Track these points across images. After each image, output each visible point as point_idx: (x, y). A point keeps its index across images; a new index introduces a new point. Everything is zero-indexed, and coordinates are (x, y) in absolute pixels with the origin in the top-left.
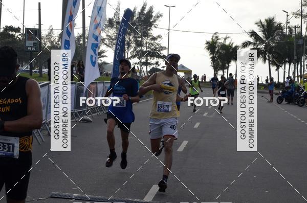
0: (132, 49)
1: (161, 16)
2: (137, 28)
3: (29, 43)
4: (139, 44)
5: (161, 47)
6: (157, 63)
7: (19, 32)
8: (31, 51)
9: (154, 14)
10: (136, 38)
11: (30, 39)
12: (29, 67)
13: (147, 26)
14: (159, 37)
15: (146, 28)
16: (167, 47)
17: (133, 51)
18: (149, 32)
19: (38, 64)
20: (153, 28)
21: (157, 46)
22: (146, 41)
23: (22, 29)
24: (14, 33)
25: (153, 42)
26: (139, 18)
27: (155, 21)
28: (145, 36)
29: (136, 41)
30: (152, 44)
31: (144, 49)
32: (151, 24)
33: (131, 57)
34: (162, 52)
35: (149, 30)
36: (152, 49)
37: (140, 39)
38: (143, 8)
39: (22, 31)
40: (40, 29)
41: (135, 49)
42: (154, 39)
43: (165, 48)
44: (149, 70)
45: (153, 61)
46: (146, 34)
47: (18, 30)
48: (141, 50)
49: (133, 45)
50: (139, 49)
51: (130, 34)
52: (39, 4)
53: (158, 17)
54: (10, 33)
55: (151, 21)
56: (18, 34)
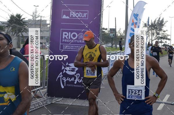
0: (155, 36)
1: (167, 21)
2: (157, 27)
3: (111, 35)
4: (158, 34)
5: (167, 35)
6: (166, 42)
7: (107, 30)
8: (112, 38)
9: (164, 21)
10: (157, 31)
11: (112, 33)
12: (111, 45)
13: (161, 26)
14: (167, 30)
15: (161, 27)
16: (170, 35)
17: (155, 37)
18: (162, 29)
19: (115, 43)
20: (164, 27)
21: (166, 35)
22: (161, 32)
23: (108, 29)
24: (105, 30)
25: (164, 33)
26: (158, 22)
27: (165, 24)
28: (160, 30)
29: (157, 33)
30: (164, 34)
31: (160, 36)
32: (163, 25)
33: (154, 39)
34: (168, 37)
35: (162, 28)
36: (163, 36)
37: (158, 32)
38: (159, 18)
39: (108, 30)
40: (116, 29)
41: (156, 36)
42: (164, 31)
43: (169, 35)
44: (162, 45)
45: (164, 41)
46: (161, 30)
47: (106, 29)
48: (159, 36)
49: (155, 34)
50: (158, 36)
51: (154, 30)
52: (115, 18)
53: (166, 22)
54: (103, 30)
55: (163, 24)
56: (106, 31)
